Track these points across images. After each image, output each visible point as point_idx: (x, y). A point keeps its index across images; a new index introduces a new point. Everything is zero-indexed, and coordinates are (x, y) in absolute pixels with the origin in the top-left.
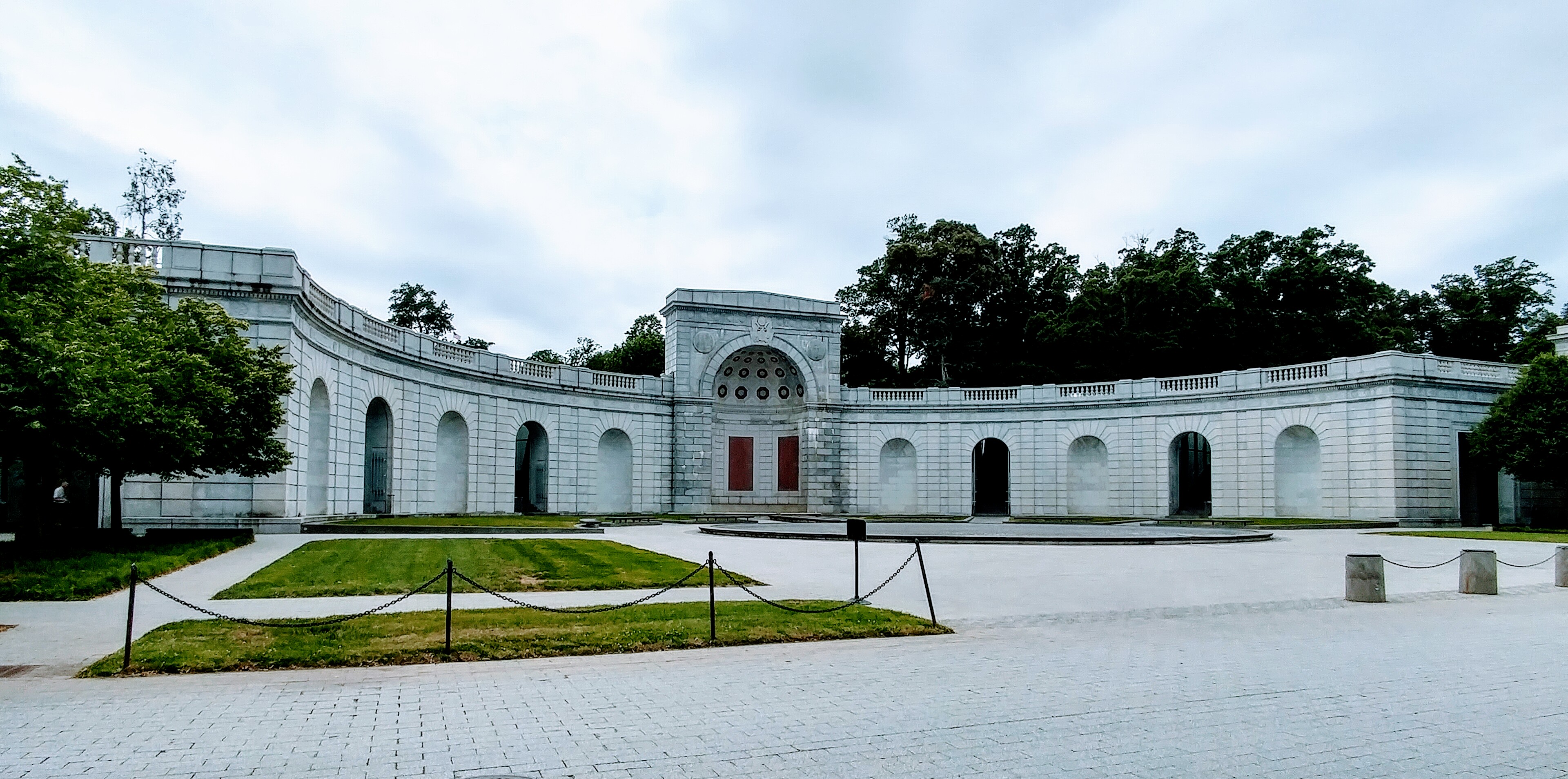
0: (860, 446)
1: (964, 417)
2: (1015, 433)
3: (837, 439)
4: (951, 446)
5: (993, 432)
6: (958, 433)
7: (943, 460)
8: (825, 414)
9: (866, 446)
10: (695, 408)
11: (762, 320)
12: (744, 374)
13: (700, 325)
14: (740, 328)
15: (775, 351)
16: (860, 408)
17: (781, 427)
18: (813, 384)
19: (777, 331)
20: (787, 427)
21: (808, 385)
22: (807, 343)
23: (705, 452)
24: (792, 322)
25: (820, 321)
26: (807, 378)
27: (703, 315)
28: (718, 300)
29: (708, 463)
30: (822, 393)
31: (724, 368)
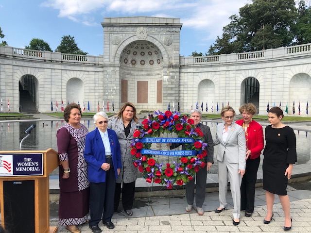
0: (189, 83)
1: (238, 67)
2: (262, 74)
3: (178, 80)
4: (231, 82)
5: (251, 74)
6: (234, 75)
7: (227, 88)
8: (171, 69)
9: (192, 83)
10: (112, 68)
11: (142, 29)
12: (135, 54)
13: (114, 33)
14: (132, 33)
15: (150, 43)
16: (188, 66)
17: (157, 76)
18: (166, 56)
19: (149, 33)
20: (160, 76)
21: (164, 57)
22: (164, 37)
23: (117, 87)
24: (156, 29)
25: (169, 27)
26: (163, 54)
27: (115, 28)
28: (122, 21)
29: (118, 91)
30: (170, 60)
31: (126, 50)
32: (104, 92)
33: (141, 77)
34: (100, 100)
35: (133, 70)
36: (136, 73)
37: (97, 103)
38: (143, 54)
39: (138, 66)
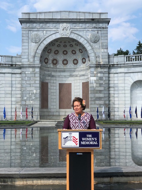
0: (120, 85)
3: (107, 82)
8: (99, 70)
9: (123, 85)
10: (31, 70)
11: (65, 25)
12: (57, 52)
13: (34, 30)
14: (54, 29)
15: (73, 40)
16: (118, 66)
17: (82, 78)
18: (93, 54)
19: (73, 30)
20: (86, 77)
21: (90, 55)
22: (90, 34)
23: (36, 91)
24: (81, 25)
25: (96, 23)
26: (89, 52)
27: (35, 25)
28: (42, 17)
29: (38, 96)
30: (98, 59)
31: (47, 49)
32: (22, 97)
33: (64, 79)
34: (18, 106)
35: (54, 71)
36: (58, 74)
37: (14, 110)
38: (65, 53)
39: (60, 66)
